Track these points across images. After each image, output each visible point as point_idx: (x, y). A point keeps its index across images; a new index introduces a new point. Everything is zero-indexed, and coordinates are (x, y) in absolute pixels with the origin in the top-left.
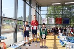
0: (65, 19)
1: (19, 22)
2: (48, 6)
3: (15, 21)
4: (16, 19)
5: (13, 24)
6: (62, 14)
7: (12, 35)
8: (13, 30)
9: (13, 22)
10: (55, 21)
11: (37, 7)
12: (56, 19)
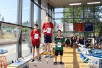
0: (87, 25)
1: (25, 29)
2: (64, 7)
3: (19, 27)
4: (20, 25)
5: (16, 32)
6: (84, 18)
7: (15, 47)
8: (16, 40)
9: (16, 29)
10: (74, 28)
11: (49, 8)
12: (75, 25)
